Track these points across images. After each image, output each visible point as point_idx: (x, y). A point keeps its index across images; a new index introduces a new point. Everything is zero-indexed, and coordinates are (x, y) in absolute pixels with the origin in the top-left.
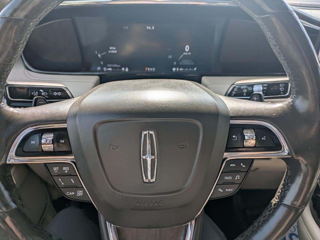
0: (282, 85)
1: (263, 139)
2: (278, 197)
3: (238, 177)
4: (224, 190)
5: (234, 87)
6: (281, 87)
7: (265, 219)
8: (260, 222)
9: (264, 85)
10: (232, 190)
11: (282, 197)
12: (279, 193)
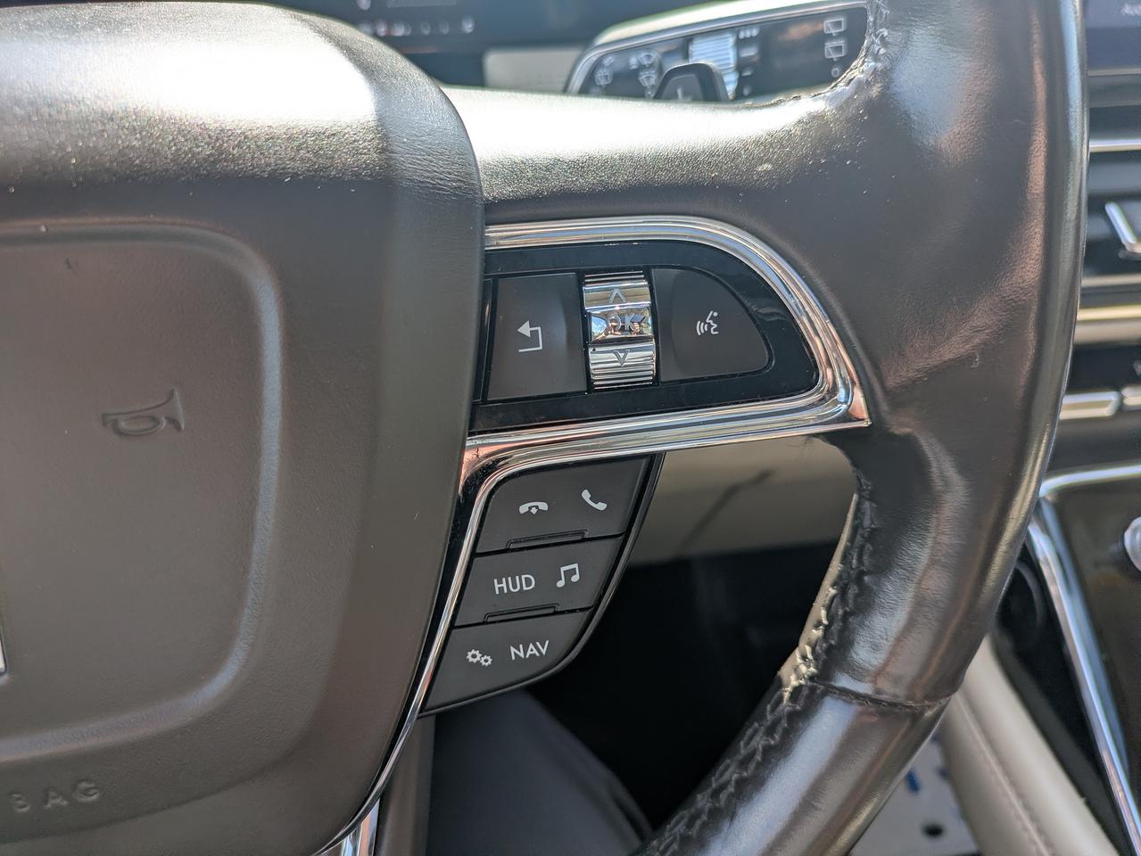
0: (838, 24)
1: (700, 328)
2: (813, 652)
3: (573, 572)
4: (500, 656)
5: (598, 64)
6: (830, 37)
7: (745, 774)
8: (722, 787)
9: (742, 35)
10: (544, 652)
11: (833, 656)
12: (816, 627)
